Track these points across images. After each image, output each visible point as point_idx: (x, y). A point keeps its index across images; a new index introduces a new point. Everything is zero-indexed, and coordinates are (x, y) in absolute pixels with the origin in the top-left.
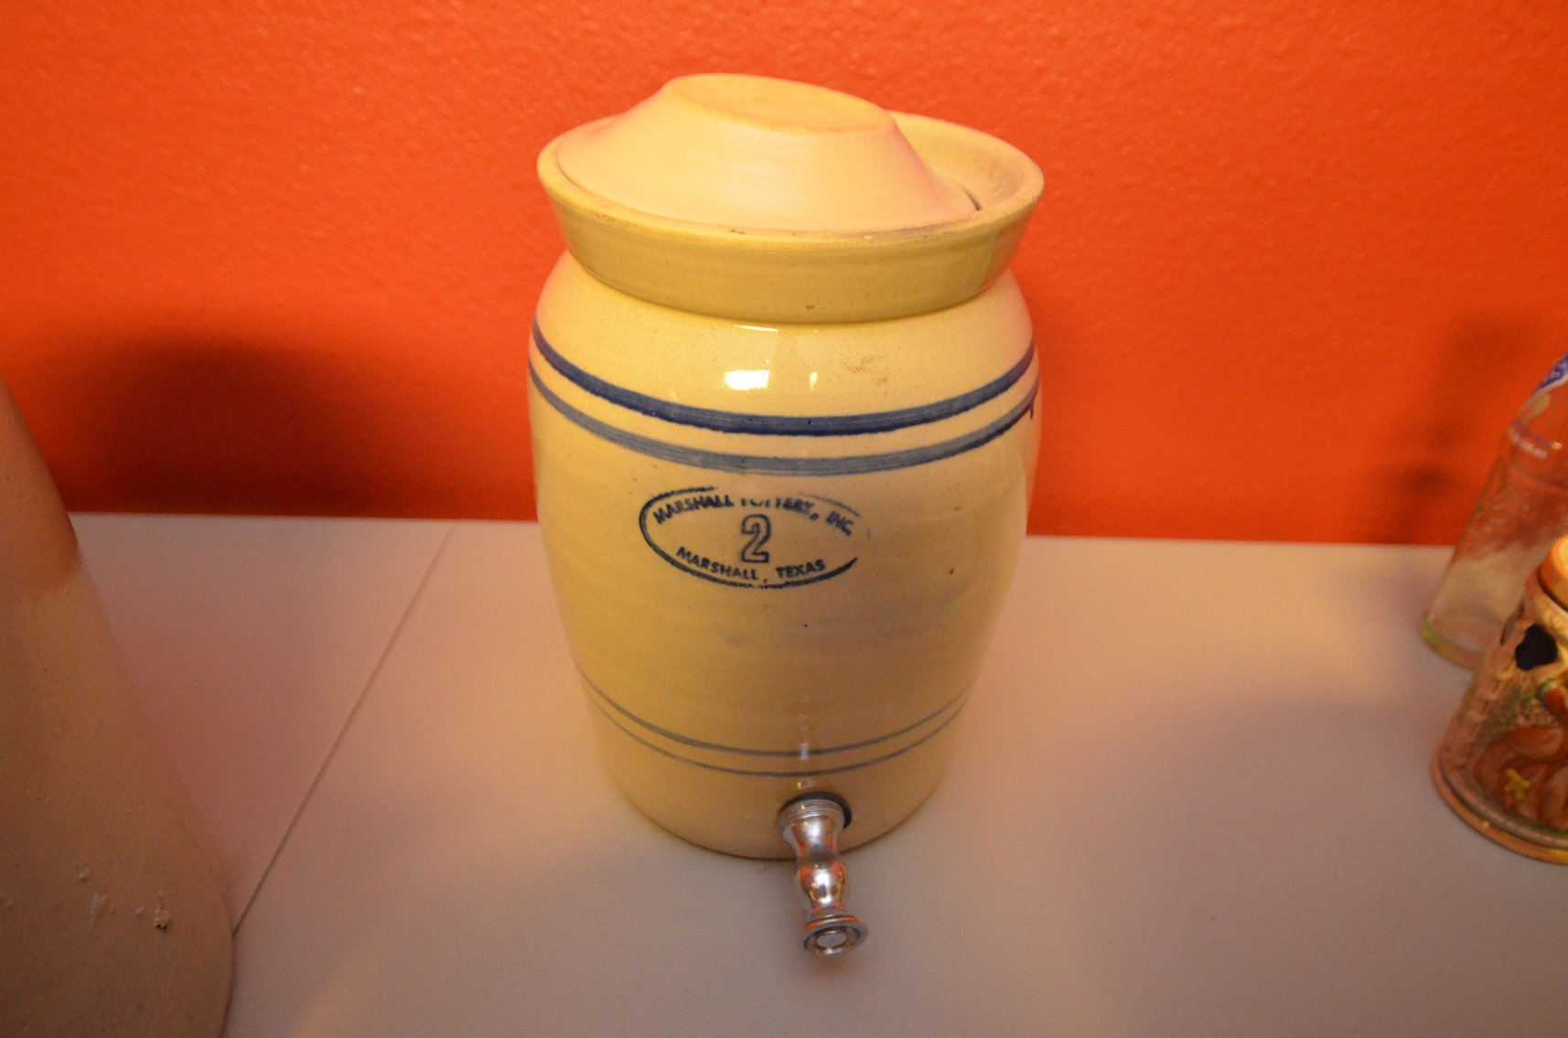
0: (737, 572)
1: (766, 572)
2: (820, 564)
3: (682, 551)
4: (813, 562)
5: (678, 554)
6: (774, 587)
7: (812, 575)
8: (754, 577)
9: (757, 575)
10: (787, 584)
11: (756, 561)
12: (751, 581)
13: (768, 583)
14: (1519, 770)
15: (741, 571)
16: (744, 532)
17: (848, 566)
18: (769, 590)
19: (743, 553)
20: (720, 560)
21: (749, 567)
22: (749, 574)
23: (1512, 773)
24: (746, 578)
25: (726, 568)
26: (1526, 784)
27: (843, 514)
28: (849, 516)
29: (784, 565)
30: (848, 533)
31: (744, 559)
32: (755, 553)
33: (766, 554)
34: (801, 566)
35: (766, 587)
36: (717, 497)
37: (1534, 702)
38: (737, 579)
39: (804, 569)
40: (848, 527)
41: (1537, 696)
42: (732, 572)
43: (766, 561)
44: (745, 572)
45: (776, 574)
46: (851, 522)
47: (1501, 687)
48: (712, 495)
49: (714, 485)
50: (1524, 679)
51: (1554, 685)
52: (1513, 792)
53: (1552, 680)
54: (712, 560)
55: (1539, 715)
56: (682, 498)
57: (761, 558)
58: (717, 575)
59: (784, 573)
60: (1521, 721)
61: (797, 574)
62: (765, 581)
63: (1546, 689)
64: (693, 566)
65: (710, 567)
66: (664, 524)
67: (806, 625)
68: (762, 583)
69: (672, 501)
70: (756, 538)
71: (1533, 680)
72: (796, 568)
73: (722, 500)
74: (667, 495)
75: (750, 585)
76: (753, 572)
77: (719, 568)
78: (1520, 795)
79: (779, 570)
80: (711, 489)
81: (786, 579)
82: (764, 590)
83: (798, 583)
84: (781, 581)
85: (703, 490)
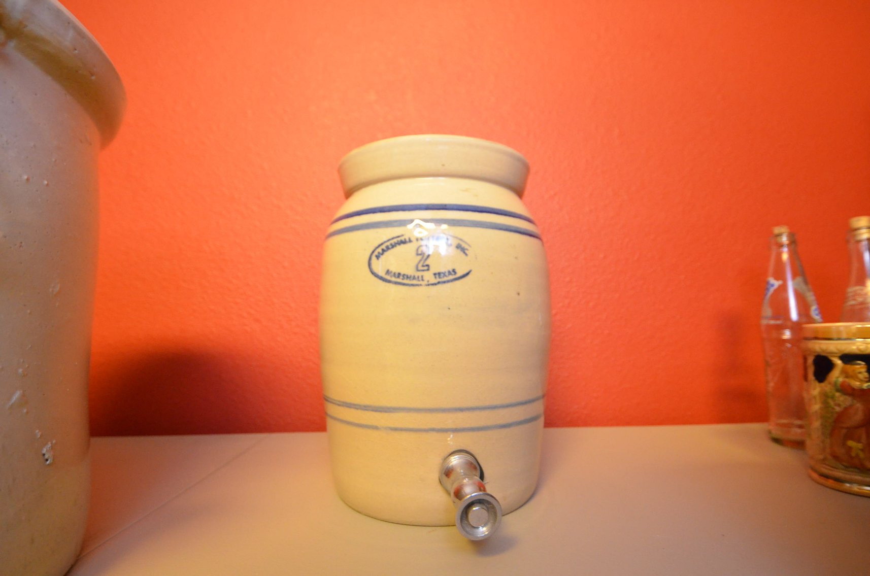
0: (414, 278)
1: (429, 276)
2: (454, 271)
3: (388, 272)
4: (451, 270)
5: (386, 274)
6: (433, 284)
7: (451, 277)
8: (423, 280)
9: (424, 278)
10: (439, 283)
11: (423, 270)
12: (421, 282)
13: (430, 282)
14: (852, 439)
15: (416, 277)
16: (418, 254)
17: (468, 274)
18: (431, 287)
19: (417, 266)
20: (406, 273)
21: (420, 274)
22: (420, 278)
23: (850, 443)
24: (419, 281)
25: (409, 276)
26: (860, 446)
27: (463, 245)
28: (466, 247)
29: (437, 271)
30: (466, 255)
31: (418, 270)
32: (423, 266)
33: (428, 266)
34: (445, 272)
35: (429, 285)
36: (405, 239)
37: (837, 394)
38: (415, 282)
39: (447, 274)
40: (466, 251)
41: (838, 391)
42: (412, 278)
43: (428, 270)
44: (418, 277)
45: (433, 276)
46: (467, 249)
47: (818, 398)
48: (402, 238)
49: (403, 233)
50: (826, 386)
51: (841, 380)
52: (857, 455)
53: (838, 377)
54: (402, 273)
55: (843, 400)
56: (388, 244)
57: (426, 268)
58: (405, 281)
59: (437, 276)
60: (838, 409)
61: (443, 277)
62: (428, 281)
63: (838, 385)
64: (393, 279)
65: (401, 277)
66: (380, 259)
67: (449, 309)
68: (426, 283)
69: (383, 247)
70: (423, 257)
71: (830, 383)
72: (442, 273)
73: (407, 240)
74: (382, 244)
75: (421, 285)
76: (422, 277)
77: (405, 277)
78: (862, 455)
79: (435, 274)
80: (402, 235)
81: (438, 280)
82: (428, 287)
83: (444, 282)
84: (435, 281)
85: (398, 237)
